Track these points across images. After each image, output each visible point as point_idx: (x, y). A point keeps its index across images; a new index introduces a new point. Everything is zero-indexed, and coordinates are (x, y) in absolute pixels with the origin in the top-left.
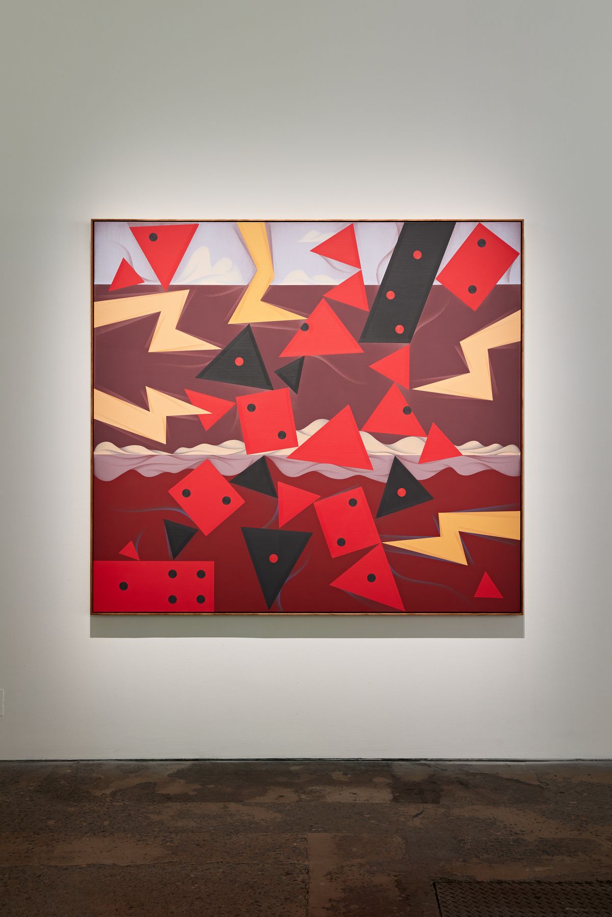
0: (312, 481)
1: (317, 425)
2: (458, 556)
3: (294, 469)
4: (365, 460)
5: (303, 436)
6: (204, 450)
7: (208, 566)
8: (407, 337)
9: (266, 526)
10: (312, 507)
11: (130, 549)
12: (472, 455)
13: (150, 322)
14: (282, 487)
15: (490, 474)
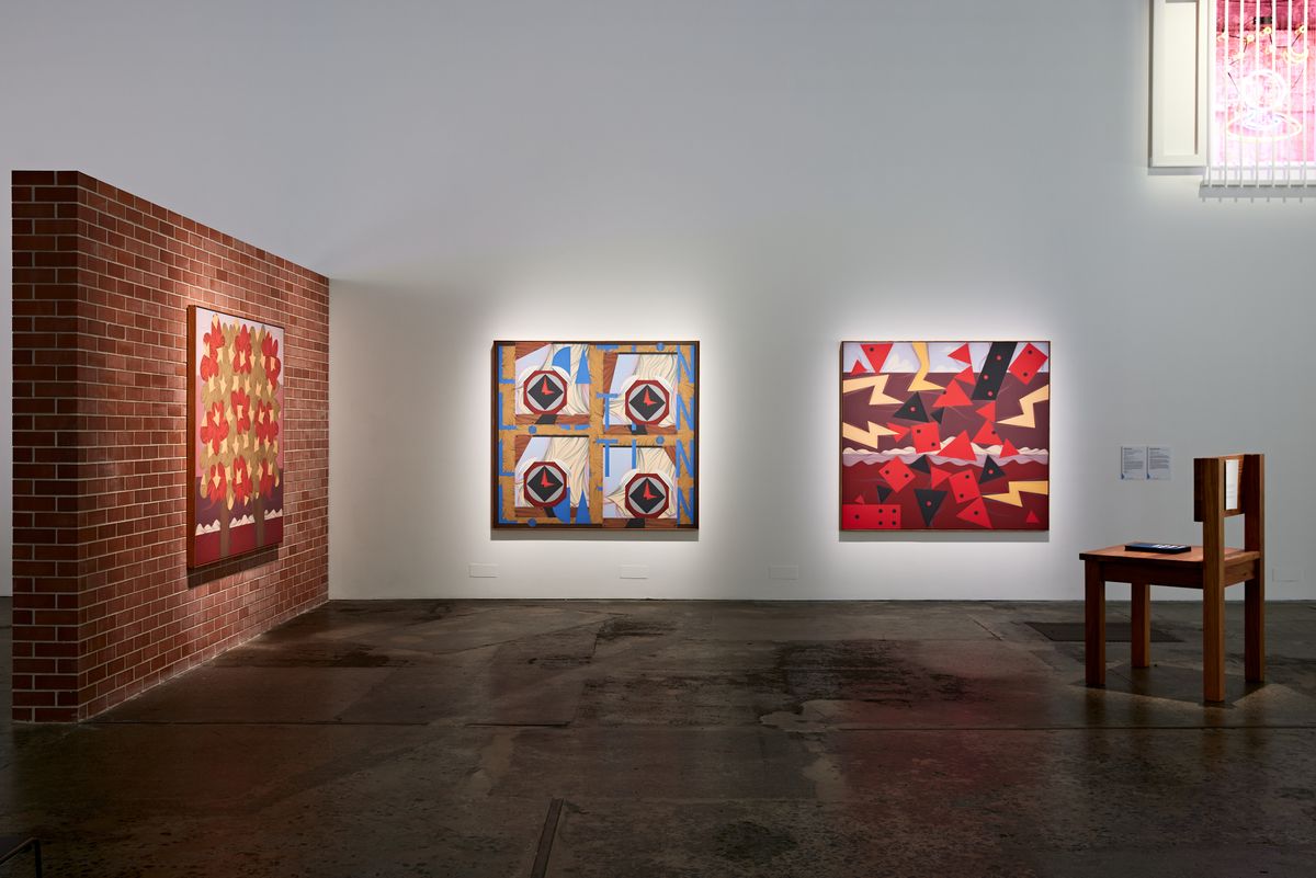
0: (948, 467)
1: (950, 440)
2: (1018, 502)
3: (939, 461)
4: (973, 456)
5: (943, 445)
6: (896, 451)
7: (898, 507)
8: (993, 398)
9: (926, 488)
10: (947, 479)
11: (860, 499)
12: (1025, 454)
13: (870, 390)
14: (933, 470)
15: (1033, 464)
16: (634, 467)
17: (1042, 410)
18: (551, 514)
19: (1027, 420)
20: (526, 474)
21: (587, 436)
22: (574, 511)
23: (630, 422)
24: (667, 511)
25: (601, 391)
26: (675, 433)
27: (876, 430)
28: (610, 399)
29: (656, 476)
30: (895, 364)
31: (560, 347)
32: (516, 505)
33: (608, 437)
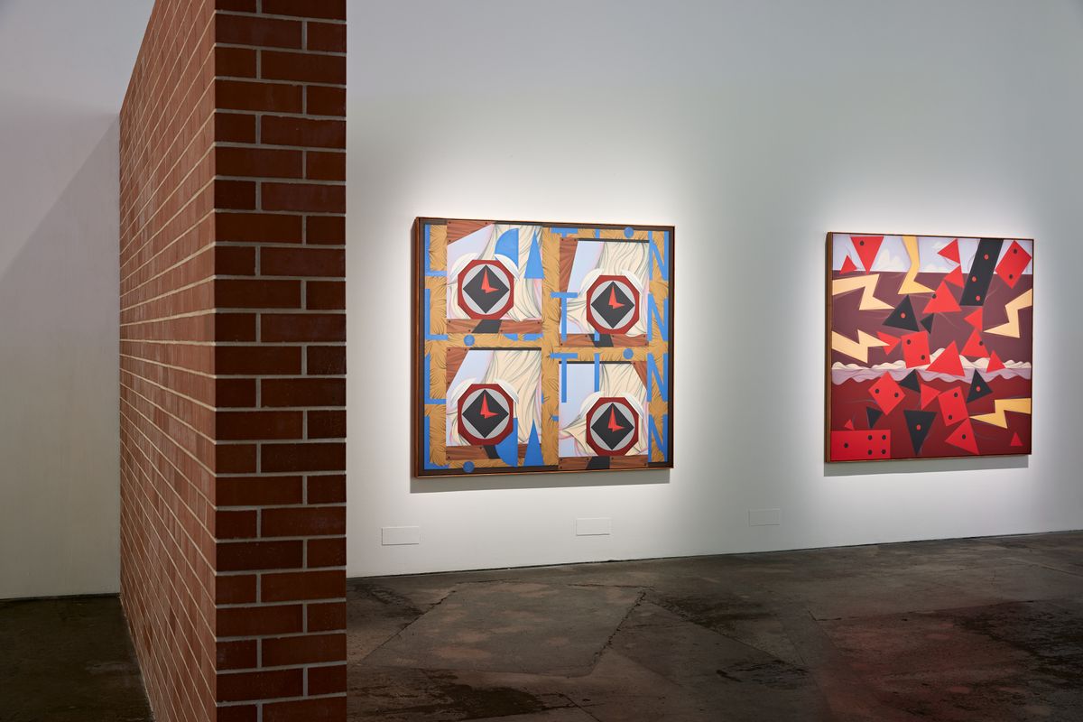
0: (937, 383)
1: (940, 352)
2: (1003, 423)
3: (929, 376)
4: (960, 371)
5: (933, 358)
6: (886, 366)
7: (887, 433)
8: (980, 303)
9: (916, 409)
10: (936, 398)
11: (849, 424)
12: (1011, 368)
13: (859, 293)
14: (923, 387)
15: (1018, 379)
16: (597, 389)
17: (1026, 316)
18: (493, 455)
19: (1011, 329)
20: (461, 401)
21: (540, 349)
22: (522, 450)
23: (592, 330)
24: (637, 445)
25: (556, 290)
26: (647, 344)
27: (867, 341)
28: (568, 300)
29: (623, 401)
30: (886, 261)
31: (505, 228)
32: (448, 444)
33: (565, 350)
